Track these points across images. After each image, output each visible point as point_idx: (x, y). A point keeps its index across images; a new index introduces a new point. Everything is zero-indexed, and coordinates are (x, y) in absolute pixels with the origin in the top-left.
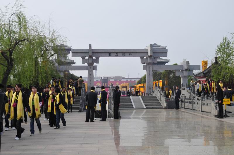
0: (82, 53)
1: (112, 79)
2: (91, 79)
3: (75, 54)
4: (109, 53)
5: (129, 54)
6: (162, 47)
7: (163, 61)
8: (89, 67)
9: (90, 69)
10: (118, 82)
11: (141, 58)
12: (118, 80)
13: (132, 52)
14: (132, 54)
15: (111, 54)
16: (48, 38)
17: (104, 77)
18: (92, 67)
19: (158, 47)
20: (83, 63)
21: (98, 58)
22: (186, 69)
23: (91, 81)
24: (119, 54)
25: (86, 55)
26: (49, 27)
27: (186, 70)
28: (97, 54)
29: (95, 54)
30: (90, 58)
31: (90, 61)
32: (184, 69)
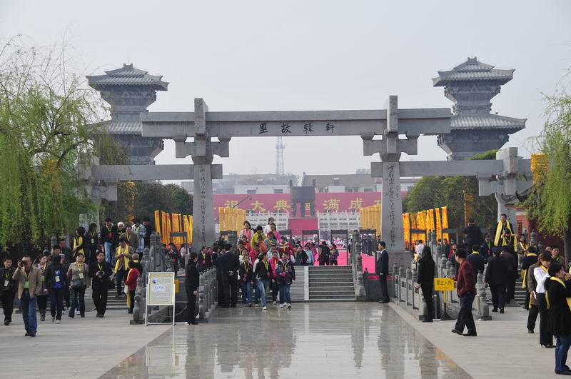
0: (175, 123)
1: (337, 183)
2: (204, 207)
3: (152, 126)
4: (262, 124)
5: (325, 125)
6: (498, 71)
7: (501, 124)
8: (197, 168)
9: (201, 175)
10: (360, 196)
11: (364, 138)
12: (361, 190)
13: (335, 121)
14: (336, 125)
15: (269, 127)
16: (60, 97)
17: (306, 177)
18: (207, 167)
19: (483, 71)
20: (180, 154)
21: (225, 141)
22: (509, 172)
23: (203, 212)
24: (293, 127)
25: (186, 130)
26: (62, 62)
27: (512, 176)
28: (222, 126)
29: (215, 128)
30: (199, 142)
31: (201, 151)
32: (504, 174)
